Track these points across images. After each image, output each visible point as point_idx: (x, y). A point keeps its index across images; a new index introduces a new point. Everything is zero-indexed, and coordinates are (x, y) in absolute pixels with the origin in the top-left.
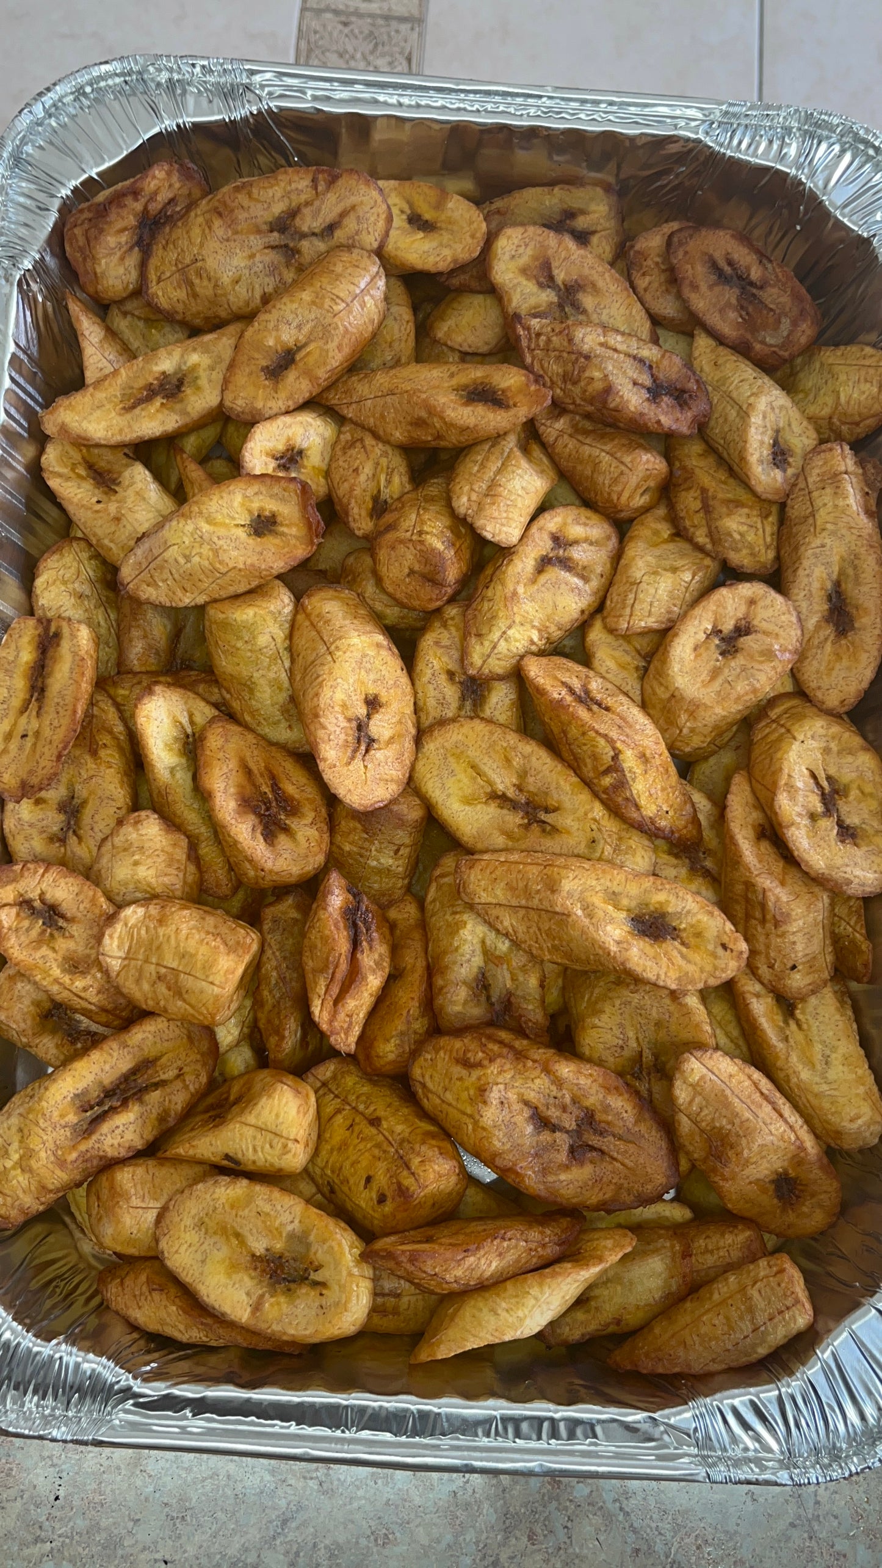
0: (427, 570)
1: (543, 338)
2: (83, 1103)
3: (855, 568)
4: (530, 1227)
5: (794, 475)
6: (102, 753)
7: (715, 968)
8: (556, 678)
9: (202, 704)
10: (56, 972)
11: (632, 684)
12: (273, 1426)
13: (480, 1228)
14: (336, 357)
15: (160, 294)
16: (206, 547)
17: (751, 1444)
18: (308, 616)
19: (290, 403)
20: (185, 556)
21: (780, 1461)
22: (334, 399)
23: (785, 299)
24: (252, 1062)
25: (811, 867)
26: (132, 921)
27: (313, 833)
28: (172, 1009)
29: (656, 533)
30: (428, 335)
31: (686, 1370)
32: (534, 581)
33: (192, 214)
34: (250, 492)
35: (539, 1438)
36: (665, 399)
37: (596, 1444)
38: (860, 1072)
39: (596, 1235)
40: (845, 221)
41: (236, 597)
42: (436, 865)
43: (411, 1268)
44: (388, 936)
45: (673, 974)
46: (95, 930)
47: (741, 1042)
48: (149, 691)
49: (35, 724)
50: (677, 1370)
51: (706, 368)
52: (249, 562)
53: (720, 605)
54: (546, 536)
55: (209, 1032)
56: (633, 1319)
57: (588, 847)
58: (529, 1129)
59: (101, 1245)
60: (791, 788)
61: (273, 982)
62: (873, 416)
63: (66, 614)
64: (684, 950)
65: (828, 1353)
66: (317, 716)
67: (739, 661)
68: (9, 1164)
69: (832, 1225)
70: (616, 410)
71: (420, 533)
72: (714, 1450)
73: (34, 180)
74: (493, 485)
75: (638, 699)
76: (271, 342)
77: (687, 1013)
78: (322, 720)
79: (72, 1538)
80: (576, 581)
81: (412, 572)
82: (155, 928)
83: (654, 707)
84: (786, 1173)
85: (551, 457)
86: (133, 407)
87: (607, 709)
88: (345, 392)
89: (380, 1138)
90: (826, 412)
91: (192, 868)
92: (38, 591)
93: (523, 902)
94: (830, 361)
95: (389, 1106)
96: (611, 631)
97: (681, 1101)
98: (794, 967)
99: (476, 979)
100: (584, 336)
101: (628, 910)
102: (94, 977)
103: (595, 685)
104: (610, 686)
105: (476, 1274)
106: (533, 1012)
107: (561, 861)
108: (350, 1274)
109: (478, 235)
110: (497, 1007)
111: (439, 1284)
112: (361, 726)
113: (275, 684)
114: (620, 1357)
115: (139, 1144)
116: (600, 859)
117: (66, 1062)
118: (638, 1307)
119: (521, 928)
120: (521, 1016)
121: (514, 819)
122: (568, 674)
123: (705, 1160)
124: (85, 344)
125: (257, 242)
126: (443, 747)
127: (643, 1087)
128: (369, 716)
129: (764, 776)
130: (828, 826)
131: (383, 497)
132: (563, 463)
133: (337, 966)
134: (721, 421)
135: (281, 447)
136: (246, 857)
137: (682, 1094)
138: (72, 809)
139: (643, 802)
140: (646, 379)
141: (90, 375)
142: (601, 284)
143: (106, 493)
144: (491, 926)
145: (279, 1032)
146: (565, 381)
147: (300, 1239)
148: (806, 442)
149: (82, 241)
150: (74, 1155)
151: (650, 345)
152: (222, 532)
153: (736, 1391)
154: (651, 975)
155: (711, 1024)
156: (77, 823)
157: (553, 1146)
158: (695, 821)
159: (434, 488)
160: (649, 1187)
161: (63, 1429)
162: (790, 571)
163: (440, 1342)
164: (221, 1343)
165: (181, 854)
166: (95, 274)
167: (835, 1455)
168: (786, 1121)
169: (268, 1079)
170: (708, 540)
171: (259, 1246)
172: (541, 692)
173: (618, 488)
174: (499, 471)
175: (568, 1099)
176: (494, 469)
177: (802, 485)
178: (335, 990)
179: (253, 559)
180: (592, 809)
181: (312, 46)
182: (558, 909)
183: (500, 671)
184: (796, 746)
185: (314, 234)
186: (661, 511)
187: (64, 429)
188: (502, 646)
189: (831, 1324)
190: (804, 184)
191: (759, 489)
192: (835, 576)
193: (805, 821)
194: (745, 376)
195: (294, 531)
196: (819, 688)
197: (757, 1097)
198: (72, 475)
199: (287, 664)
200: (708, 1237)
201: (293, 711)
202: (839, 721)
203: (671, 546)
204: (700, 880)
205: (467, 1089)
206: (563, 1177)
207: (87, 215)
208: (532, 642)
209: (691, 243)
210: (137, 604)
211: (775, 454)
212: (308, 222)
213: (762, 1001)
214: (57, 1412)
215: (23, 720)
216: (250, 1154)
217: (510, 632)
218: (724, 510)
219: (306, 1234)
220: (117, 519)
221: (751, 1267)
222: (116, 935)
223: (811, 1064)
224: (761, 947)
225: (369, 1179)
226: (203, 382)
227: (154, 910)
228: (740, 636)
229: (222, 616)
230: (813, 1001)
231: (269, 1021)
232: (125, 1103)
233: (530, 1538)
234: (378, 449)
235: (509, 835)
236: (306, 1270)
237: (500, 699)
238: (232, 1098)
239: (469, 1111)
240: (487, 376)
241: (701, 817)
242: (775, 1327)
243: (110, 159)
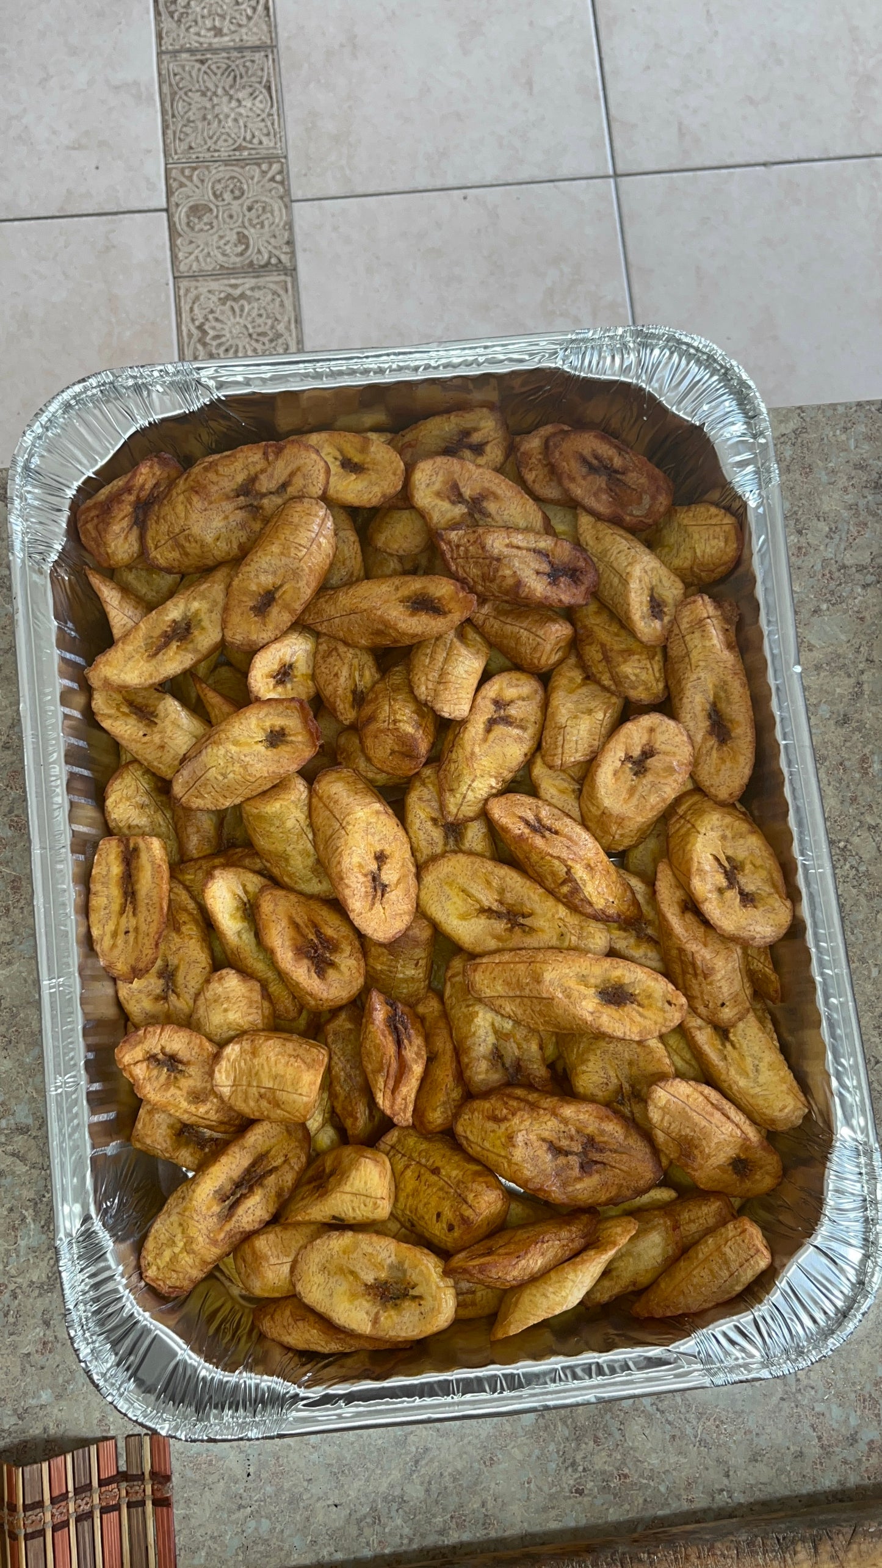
0: (404, 749)
1: (462, 548)
2: (222, 1196)
3: (726, 691)
4: (561, 1229)
5: (669, 622)
6: (184, 929)
7: (665, 1020)
8: (514, 814)
9: (251, 875)
10: (184, 1105)
11: (572, 806)
12: (402, 1402)
13: (525, 1236)
14: (306, 589)
15: (158, 556)
16: (237, 765)
17: (739, 1355)
18: (320, 798)
19: (277, 632)
20: (222, 774)
21: (762, 1363)
22: (309, 620)
23: (643, 480)
24: (335, 1137)
25: (724, 930)
26: (233, 1057)
27: (352, 962)
28: (272, 1116)
29: (571, 680)
30: (370, 545)
31: (687, 1311)
32: (485, 740)
33: (174, 493)
34: (262, 714)
35: (591, 1377)
36: (562, 579)
37: (631, 1375)
38: (782, 1073)
39: (608, 1224)
40: (681, 414)
41: (264, 793)
42: (448, 968)
43: (481, 1277)
44: (421, 1029)
45: (635, 1030)
46: (207, 1068)
47: (693, 1062)
48: (209, 875)
49: (133, 922)
50: (680, 1312)
51: (591, 543)
52: (271, 770)
53: (629, 736)
54: (488, 703)
55: (303, 1126)
56: (644, 1280)
57: (559, 939)
58: (549, 1157)
59: (247, 1289)
60: (700, 871)
61: (342, 1079)
62: (723, 564)
63: (135, 823)
64: (641, 1009)
65: (784, 1282)
66: (342, 879)
67: (649, 778)
68: (177, 1250)
69: (779, 1184)
70: (526, 598)
71: (395, 722)
72: (713, 1363)
73: (44, 486)
74: (443, 673)
75: (579, 819)
76: (254, 587)
77: (650, 1051)
78: (346, 881)
79: (265, 1501)
80: (516, 732)
81: (393, 752)
82: (251, 1060)
83: (590, 820)
84: (738, 1156)
85: (482, 635)
86: (156, 654)
87: (556, 833)
88: (317, 613)
89: (442, 1183)
90: (687, 564)
91: (266, 1004)
92: (110, 809)
93: (518, 993)
94: (685, 522)
95: (444, 1156)
96: (551, 767)
97: (654, 1121)
98: (723, 1005)
99: (492, 1053)
100: (493, 541)
101: (596, 987)
102: (212, 1102)
103: (545, 812)
104: (556, 811)
105: (528, 1271)
106: (538, 1070)
107: (540, 956)
108: (438, 1287)
109: (399, 472)
110: (511, 1070)
111: (503, 1283)
112: (375, 878)
113: (304, 853)
114: (640, 1309)
115: (267, 1217)
116: (569, 949)
117: (201, 1167)
118: (647, 1271)
119: (519, 1012)
120: (529, 1075)
121: (500, 926)
122: (522, 809)
123: (678, 1159)
124: (109, 609)
125: (228, 506)
126: (438, 878)
127: (626, 1111)
128: (379, 869)
129: (680, 864)
130: (732, 895)
131: (359, 689)
132: (493, 639)
133: (389, 1066)
134: (608, 586)
135: (276, 667)
136: (307, 993)
137: (655, 1115)
138: (168, 975)
139: (594, 900)
140: (545, 567)
141: (117, 632)
142: (499, 492)
143: (148, 725)
144: (497, 1012)
145: (352, 1115)
146: (484, 580)
147: (398, 1267)
148: (675, 592)
149: (94, 534)
150: (222, 1235)
151: (545, 537)
152: (246, 750)
153: (722, 1321)
154: (620, 1034)
155: (669, 1057)
156: (174, 983)
157: (568, 1166)
158: (635, 902)
159: (396, 677)
160: (642, 1182)
161: (255, 1430)
162: (676, 700)
163: (510, 1323)
164: (353, 1349)
165: (257, 996)
166: (107, 554)
167: (800, 1353)
168: (733, 1122)
169: (353, 1155)
170: (611, 682)
171: (369, 1278)
172: (506, 830)
173: (537, 655)
174: (446, 660)
175: (573, 1131)
176: (441, 660)
177: (676, 631)
178: (391, 1083)
179: (273, 768)
180: (557, 912)
181: (176, 88)
182: (544, 995)
183: (472, 814)
184: (700, 839)
185: (271, 493)
186: (572, 660)
187: (107, 683)
188: (470, 796)
189: (785, 1261)
190: (644, 390)
191: (644, 639)
192: (711, 698)
193: (714, 896)
194: (621, 547)
195: (300, 738)
196: (712, 785)
197: (709, 1108)
198: (119, 714)
199: (311, 836)
200: (689, 1211)
201: (321, 870)
202: (730, 810)
203: (584, 690)
204: (645, 945)
205: (499, 1138)
206: (578, 1187)
207: (93, 513)
208: (492, 787)
209: (564, 445)
210: (188, 810)
211: (652, 607)
212: (265, 484)
213: (703, 1032)
214: (248, 1420)
215: (124, 919)
216: (351, 1214)
217: (475, 785)
218: (621, 659)
219: (401, 1263)
220: (162, 747)
221: (723, 1230)
222: (223, 1070)
223: (744, 1073)
224: (696, 993)
225: (439, 1215)
226: (206, 623)
227: (246, 1045)
228: (647, 758)
229: (256, 811)
230: (741, 1025)
231: (344, 1109)
232: (251, 1190)
233: (595, 1442)
234: (349, 654)
235: (499, 938)
236: (405, 1289)
237: (475, 835)
238: (327, 1170)
239: (503, 1154)
240: (424, 588)
241: (639, 897)
242: (745, 1271)
243: (102, 460)
